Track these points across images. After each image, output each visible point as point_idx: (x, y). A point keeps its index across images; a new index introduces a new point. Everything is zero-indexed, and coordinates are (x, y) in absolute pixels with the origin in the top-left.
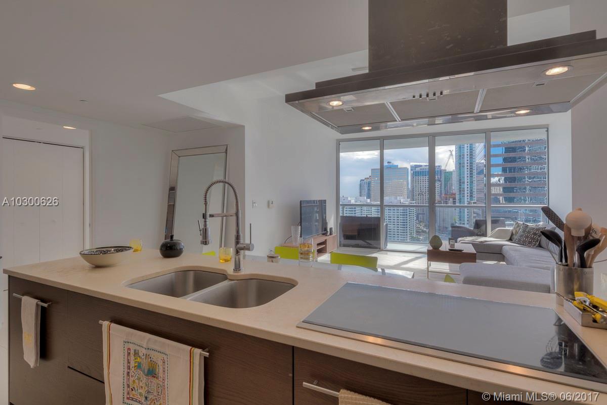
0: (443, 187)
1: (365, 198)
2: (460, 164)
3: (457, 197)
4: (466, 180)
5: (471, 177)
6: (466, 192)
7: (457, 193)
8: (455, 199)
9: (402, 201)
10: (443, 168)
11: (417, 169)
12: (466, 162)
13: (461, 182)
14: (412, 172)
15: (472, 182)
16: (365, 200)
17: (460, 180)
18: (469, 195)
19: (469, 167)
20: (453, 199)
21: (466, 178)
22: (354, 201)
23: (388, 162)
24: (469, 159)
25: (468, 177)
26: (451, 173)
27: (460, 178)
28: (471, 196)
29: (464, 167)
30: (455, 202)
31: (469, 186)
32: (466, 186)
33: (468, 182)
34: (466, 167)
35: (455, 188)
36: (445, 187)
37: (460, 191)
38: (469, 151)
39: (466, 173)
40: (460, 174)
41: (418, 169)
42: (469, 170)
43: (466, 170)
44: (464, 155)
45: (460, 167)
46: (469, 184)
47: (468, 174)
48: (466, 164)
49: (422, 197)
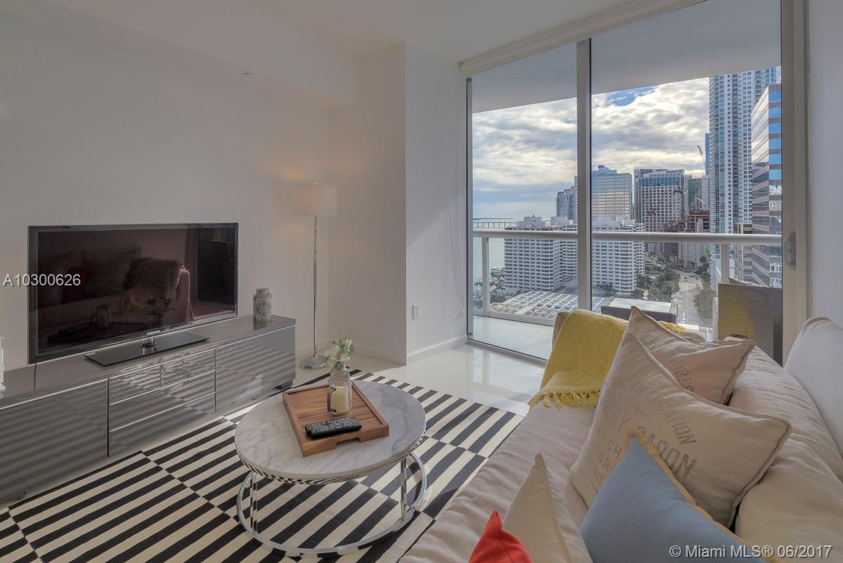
0: (686, 202)
1: (566, 218)
2: (717, 166)
3: (712, 216)
4: (727, 190)
5: (736, 186)
6: (728, 209)
7: (712, 211)
8: (708, 220)
9: (623, 223)
10: (686, 173)
11: (644, 175)
12: (726, 163)
13: (718, 194)
14: (637, 180)
15: (736, 194)
16: (565, 220)
17: (717, 190)
18: (732, 213)
20: (704, 220)
21: (727, 188)
22: (549, 222)
23: (600, 167)
24: (731, 159)
25: (730, 186)
26: (699, 180)
27: (717, 187)
28: (735, 215)
29: (723, 170)
30: (708, 224)
31: (732, 200)
32: (727, 201)
33: (730, 194)
34: (727, 171)
35: (708, 204)
36: (690, 202)
37: (717, 207)
38: (731, 145)
39: (726, 179)
40: (717, 182)
41: (646, 176)
42: (731, 175)
43: (726, 175)
44: (723, 153)
46: (732, 196)
47: (730, 181)
48: (726, 167)
49: (653, 217)
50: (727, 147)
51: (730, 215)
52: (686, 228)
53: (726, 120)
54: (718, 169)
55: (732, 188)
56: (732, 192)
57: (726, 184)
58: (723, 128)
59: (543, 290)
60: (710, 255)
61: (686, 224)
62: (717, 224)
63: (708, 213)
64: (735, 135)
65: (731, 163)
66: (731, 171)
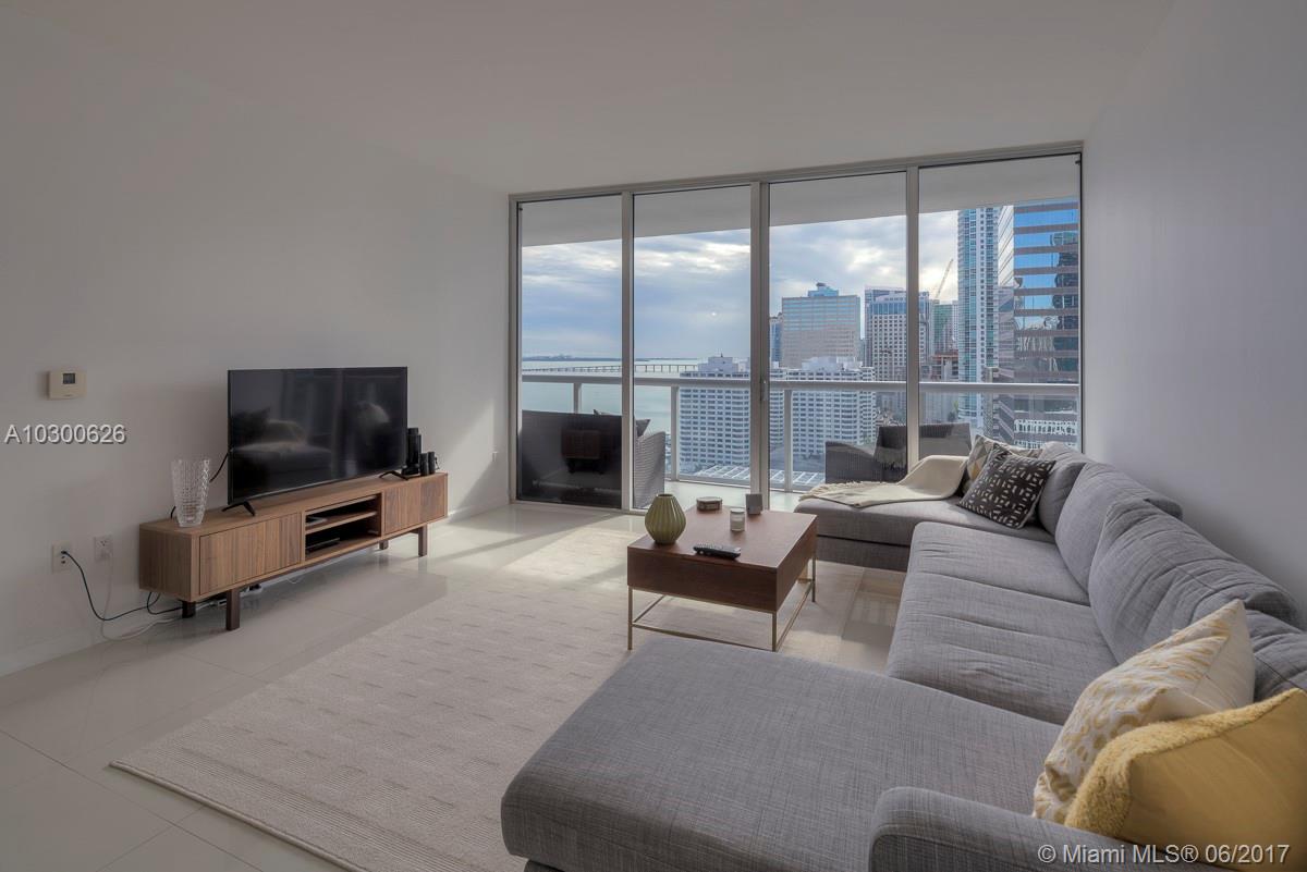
0: (932, 337)
2: (968, 287)
3: (961, 358)
4: (980, 321)
5: (990, 316)
6: (980, 348)
7: (961, 350)
8: (957, 362)
9: (845, 367)
10: (932, 297)
11: (878, 299)
12: (979, 285)
13: (968, 327)
14: (868, 305)
15: (990, 327)
17: (967, 322)
18: (985, 353)
19: (985, 296)
20: (952, 363)
21: (978, 319)
22: (744, 365)
23: (819, 285)
24: (985, 278)
25: (982, 316)
26: (949, 308)
27: (967, 317)
28: (989, 356)
29: (974, 294)
30: (957, 368)
31: (985, 336)
32: (979, 336)
33: (982, 327)
34: (979, 296)
35: (957, 341)
36: (936, 337)
37: (967, 345)
39: (979, 307)
40: (966, 311)
41: (880, 299)
42: (985, 301)
43: (979, 302)
44: (974, 271)
45: (967, 294)
46: (985, 330)
47: (982, 309)
48: (979, 290)
49: (888, 357)
50: (980, 262)
51: (983, 356)
52: (931, 374)
53: (978, 226)
54: (968, 291)
55: (985, 318)
56: (985, 324)
57: (979, 313)
59: (734, 463)
60: (958, 411)
61: (930, 367)
62: (967, 368)
63: (956, 353)
65: (985, 284)
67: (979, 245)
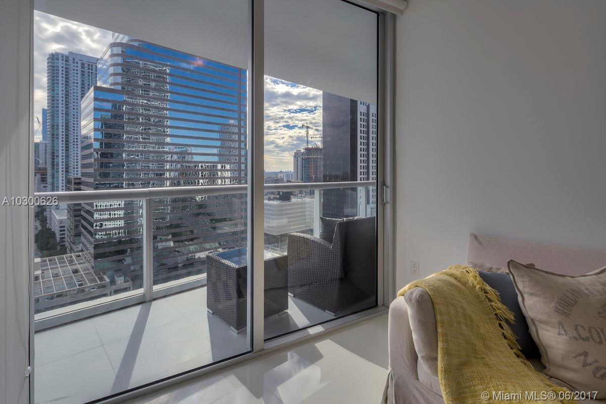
2: (53, 135)
3: (49, 172)
4: (61, 153)
5: (67, 150)
6: (62, 167)
7: (49, 168)
12: (60, 133)
13: (54, 156)
15: (67, 157)
17: (53, 153)
18: (64, 170)
20: (42, 175)
21: (60, 152)
24: (64, 130)
27: (53, 150)
28: (67, 171)
29: (58, 138)
30: (46, 178)
31: (64, 161)
32: (60, 161)
34: (60, 139)
37: (53, 165)
38: (64, 121)
39: (60, 146)
40: (53, 147)
42: (64, 142)
43: (60, 142)
44: (58, 126)
46: (64, 157)
47: (63, 147)
48: (60, 136)
50: (61, 121)
51: (63, 171)
53: (60, 102)
54: (54, 136)
55: (64, 151)
56: (64, 155)
57: (60, 149)
58: (58, 107)
62: (53, 178)
63: (46, 169)
64: (67, 114)
65: (64, 133)
66: (64, 139)
67: (60, 112)
